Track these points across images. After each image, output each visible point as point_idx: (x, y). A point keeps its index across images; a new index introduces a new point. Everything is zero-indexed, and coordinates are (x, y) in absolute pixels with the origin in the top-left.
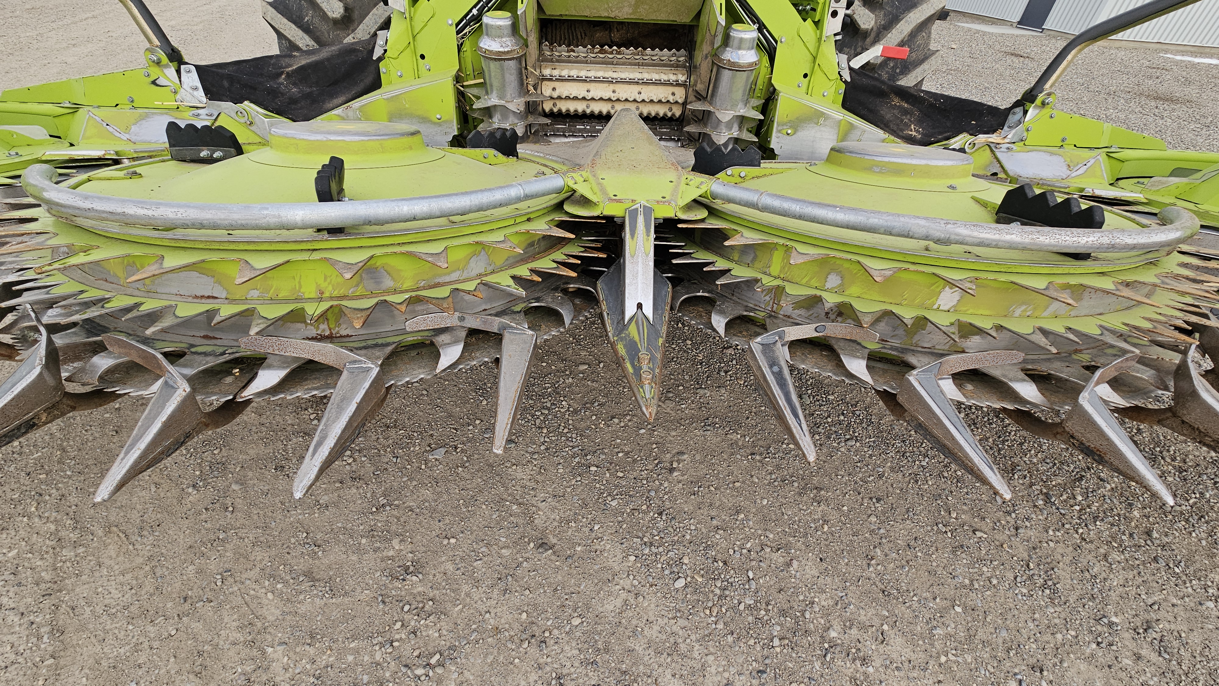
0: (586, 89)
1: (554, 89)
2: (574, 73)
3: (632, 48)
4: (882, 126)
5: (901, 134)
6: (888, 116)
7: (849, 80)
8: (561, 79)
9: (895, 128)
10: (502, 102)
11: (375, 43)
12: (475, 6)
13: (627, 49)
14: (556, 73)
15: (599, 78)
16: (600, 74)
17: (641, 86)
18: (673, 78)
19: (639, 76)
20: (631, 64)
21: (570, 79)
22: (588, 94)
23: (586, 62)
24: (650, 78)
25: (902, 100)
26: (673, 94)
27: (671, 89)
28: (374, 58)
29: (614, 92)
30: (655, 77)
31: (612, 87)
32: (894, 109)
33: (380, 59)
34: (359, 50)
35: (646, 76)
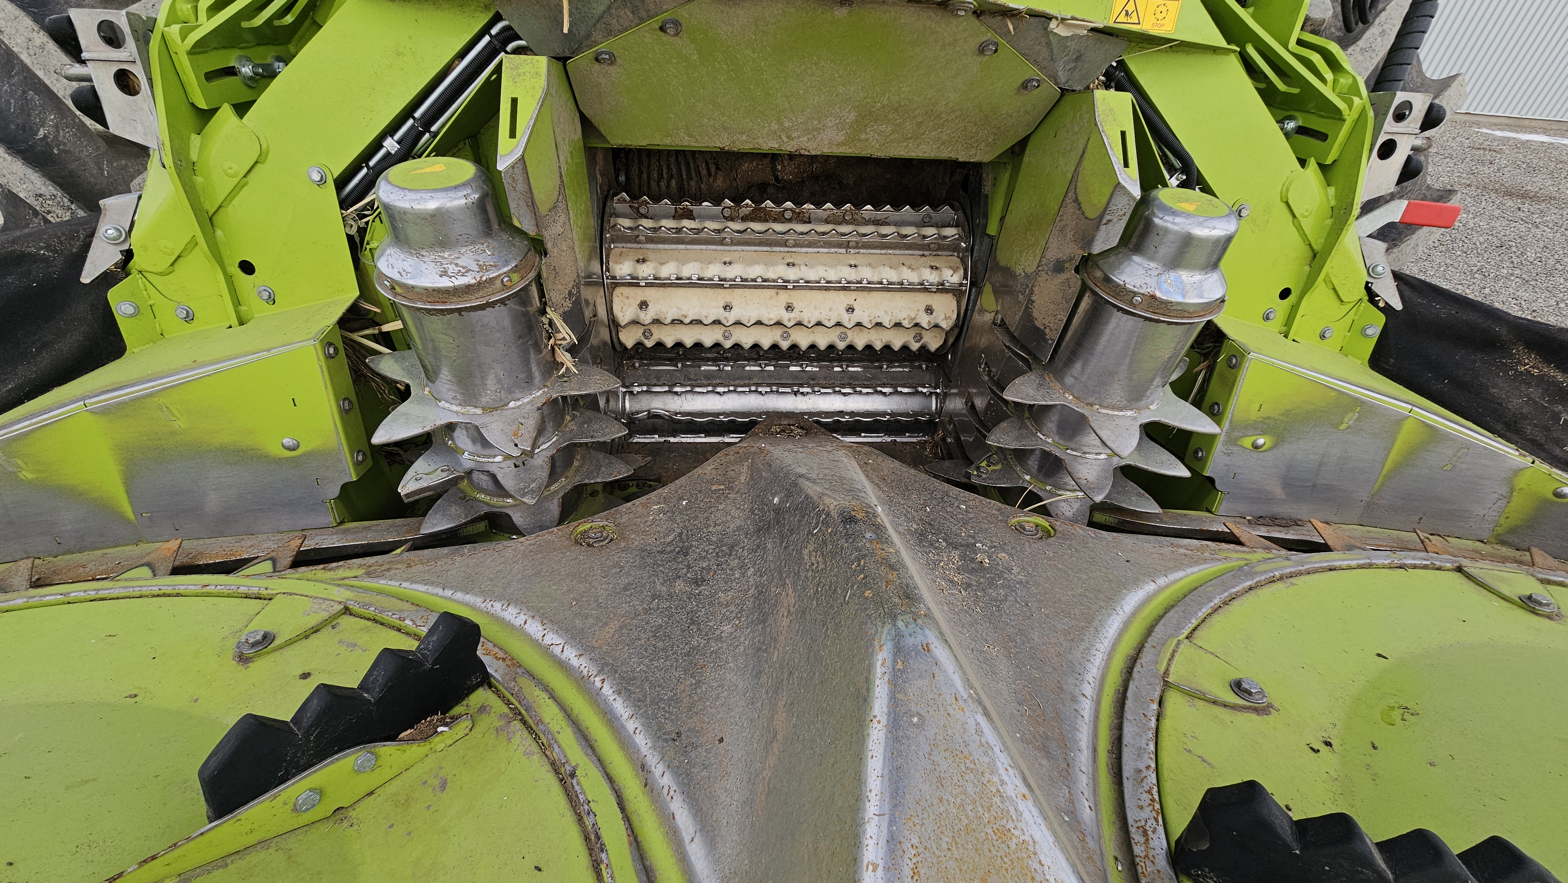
0: (722, 304)
1: (644, 305)
2: (690, 270)
3: (829, 205)
4: (1499, 427)
5: (1557, 451)
6: (1516, 403)
7: (1398, 305)
8: (658, 283)
9: (1540, 438)
10: (472, 414)
11: (92, 235)
12: (391, 130)
13: (818, 204)
14: (646, 271)
15: (754, 280)
16: (755, 271)
17: (854, 295)
18: (931, 277)
19: (851, 275)
20: (828, 245)
21: (681, 283)
22: (727, 314)
23: (722, 242)
24: (875, 279)
25: (1547, 361)
26: (929, 310)
27: (924, 299)
28: (86, 279)
29: (789, 308)
30: (890, 275)
31: (784, 297)
32: (1529, 385)
33: (108, 279)
34: (34, 258)
35: (867, 274)
